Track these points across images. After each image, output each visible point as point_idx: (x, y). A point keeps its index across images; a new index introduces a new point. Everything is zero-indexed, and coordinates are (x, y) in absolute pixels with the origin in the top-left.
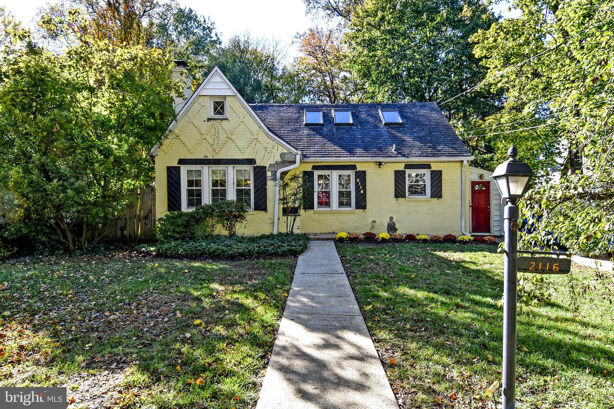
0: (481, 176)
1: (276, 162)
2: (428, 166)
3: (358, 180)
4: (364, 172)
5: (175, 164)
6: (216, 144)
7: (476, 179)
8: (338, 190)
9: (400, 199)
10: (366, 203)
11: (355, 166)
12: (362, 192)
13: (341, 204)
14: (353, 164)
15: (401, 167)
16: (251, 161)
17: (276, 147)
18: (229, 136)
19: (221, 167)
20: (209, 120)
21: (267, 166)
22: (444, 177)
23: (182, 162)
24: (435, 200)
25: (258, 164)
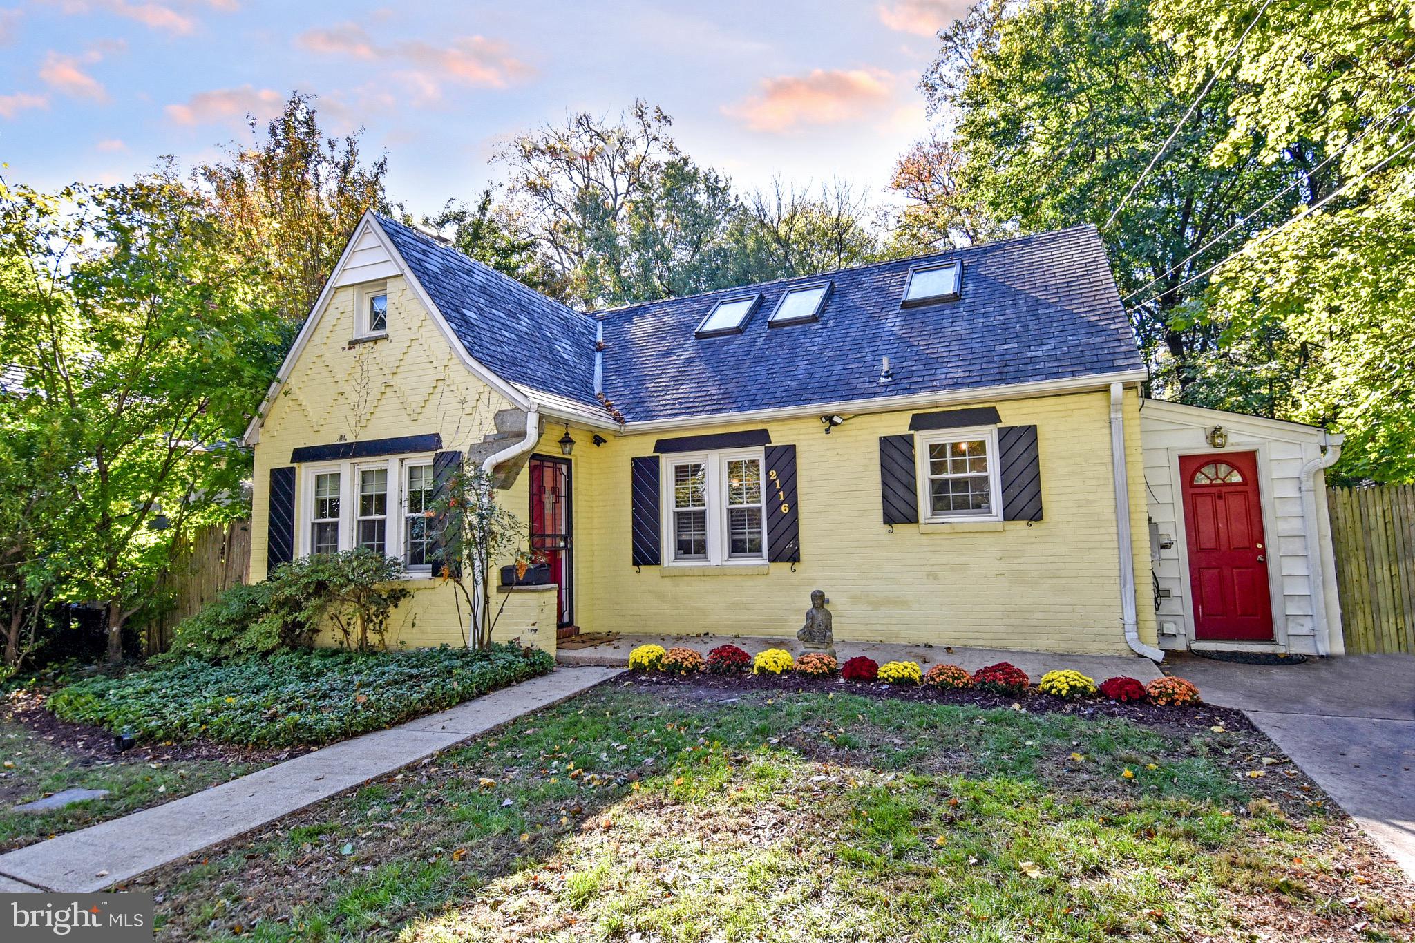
0: (1215, 434)
1: (485, 437)
2: (988, 416)
3: (773, 474)
4: (790, 450)
5: (286, 463)
6: (362, 404)
7: (1198, 445)
8: (726, 505)
9: (899, 528)
10: (797, 544)
11: (765, 432)
12: (785, 508)
13: (736, 547)
14: (761, 427)
15: (899, 425)
16: (429, 442)
17: (485, 396)
18: (388, 379)
19: (371, 463)
20: (353, 344)
21: (465, 450)
22: (1046, 447)
23: (301, 455)
24: (1020, 528)
25: (447, 446)
